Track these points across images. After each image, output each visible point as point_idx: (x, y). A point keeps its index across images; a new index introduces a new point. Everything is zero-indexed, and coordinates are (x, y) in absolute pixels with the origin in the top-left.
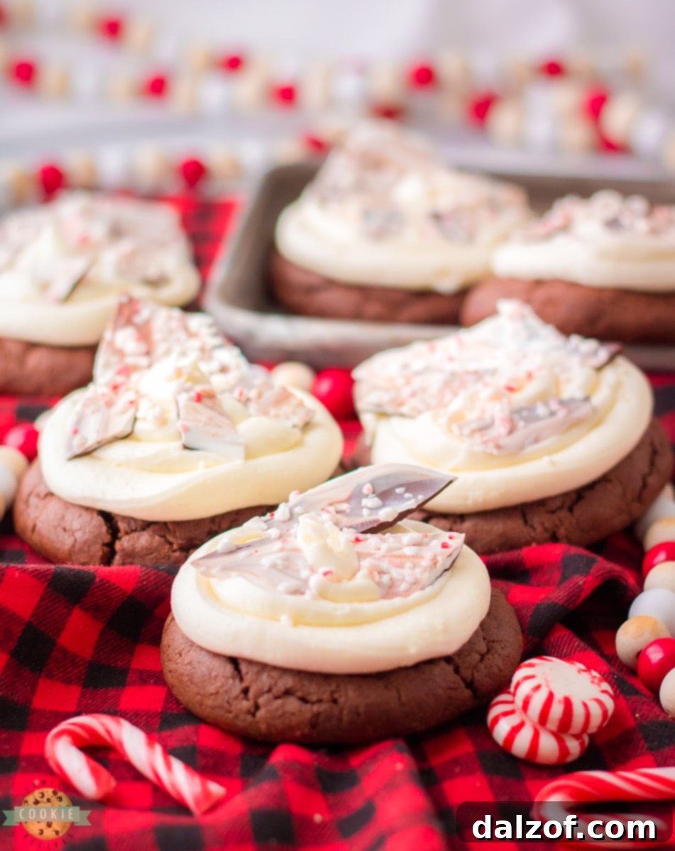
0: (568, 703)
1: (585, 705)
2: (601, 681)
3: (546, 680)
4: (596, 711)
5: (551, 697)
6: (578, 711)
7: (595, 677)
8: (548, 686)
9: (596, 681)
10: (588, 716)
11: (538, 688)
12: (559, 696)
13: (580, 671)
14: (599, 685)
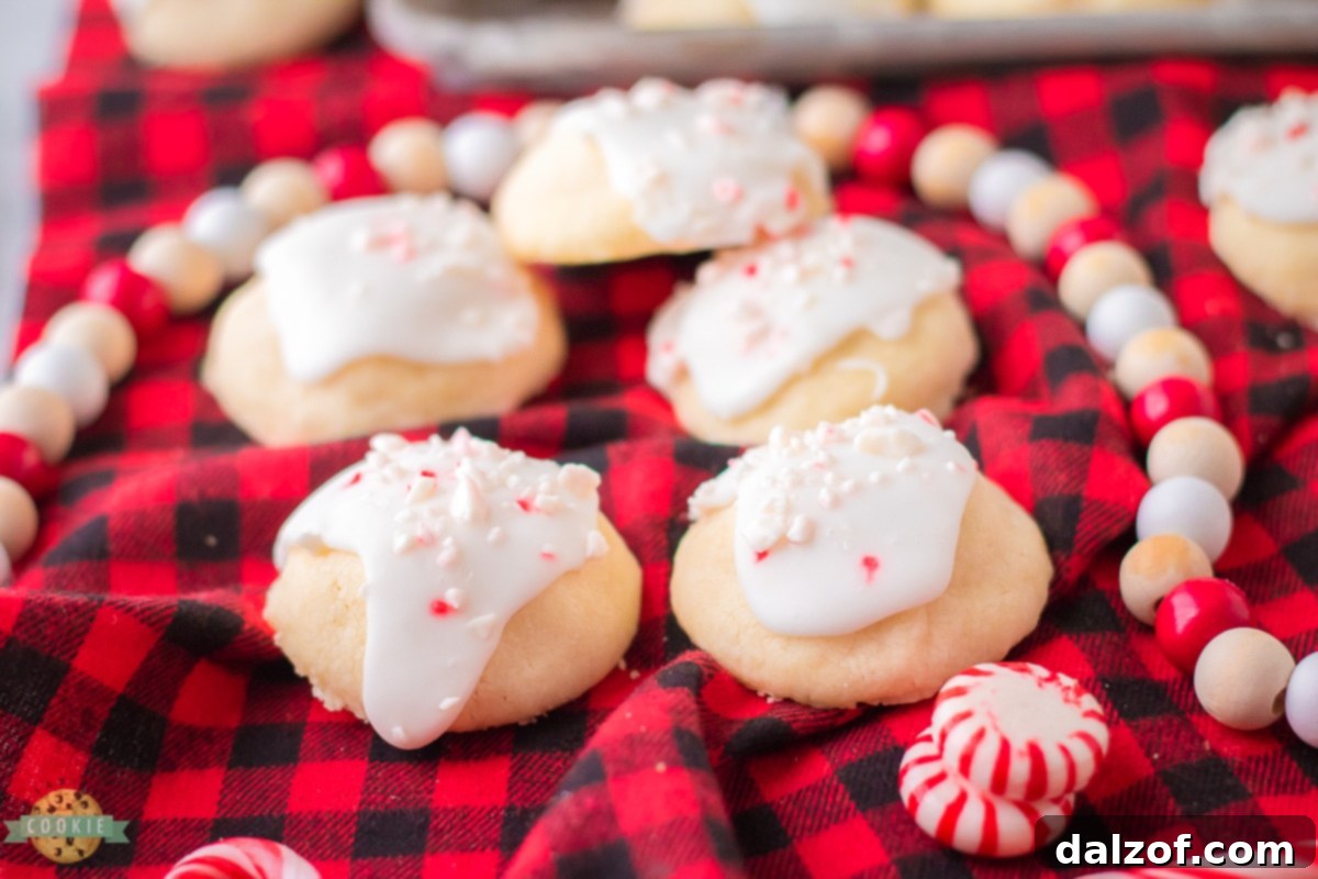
0: (1035, 753)
1: (1065, 750)
2: (1079, 693)
3: (990, 715)
4: (1084, 756)
5: (1005, 747)
6: (1055, 763)
7: (1067, 689)
8: (996, 728)
9: (1071, 695)
10: (1072, 768)
11: (980, 735)
12: (1018, 745)
13: (1042, 682)
14: (1078, 703)
